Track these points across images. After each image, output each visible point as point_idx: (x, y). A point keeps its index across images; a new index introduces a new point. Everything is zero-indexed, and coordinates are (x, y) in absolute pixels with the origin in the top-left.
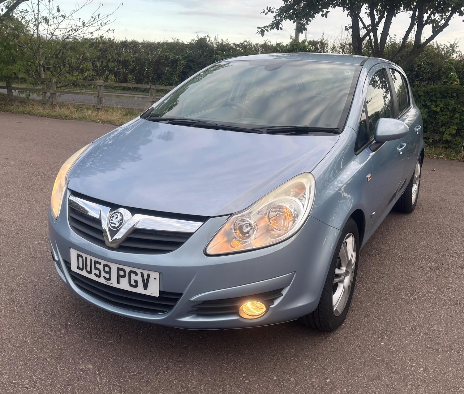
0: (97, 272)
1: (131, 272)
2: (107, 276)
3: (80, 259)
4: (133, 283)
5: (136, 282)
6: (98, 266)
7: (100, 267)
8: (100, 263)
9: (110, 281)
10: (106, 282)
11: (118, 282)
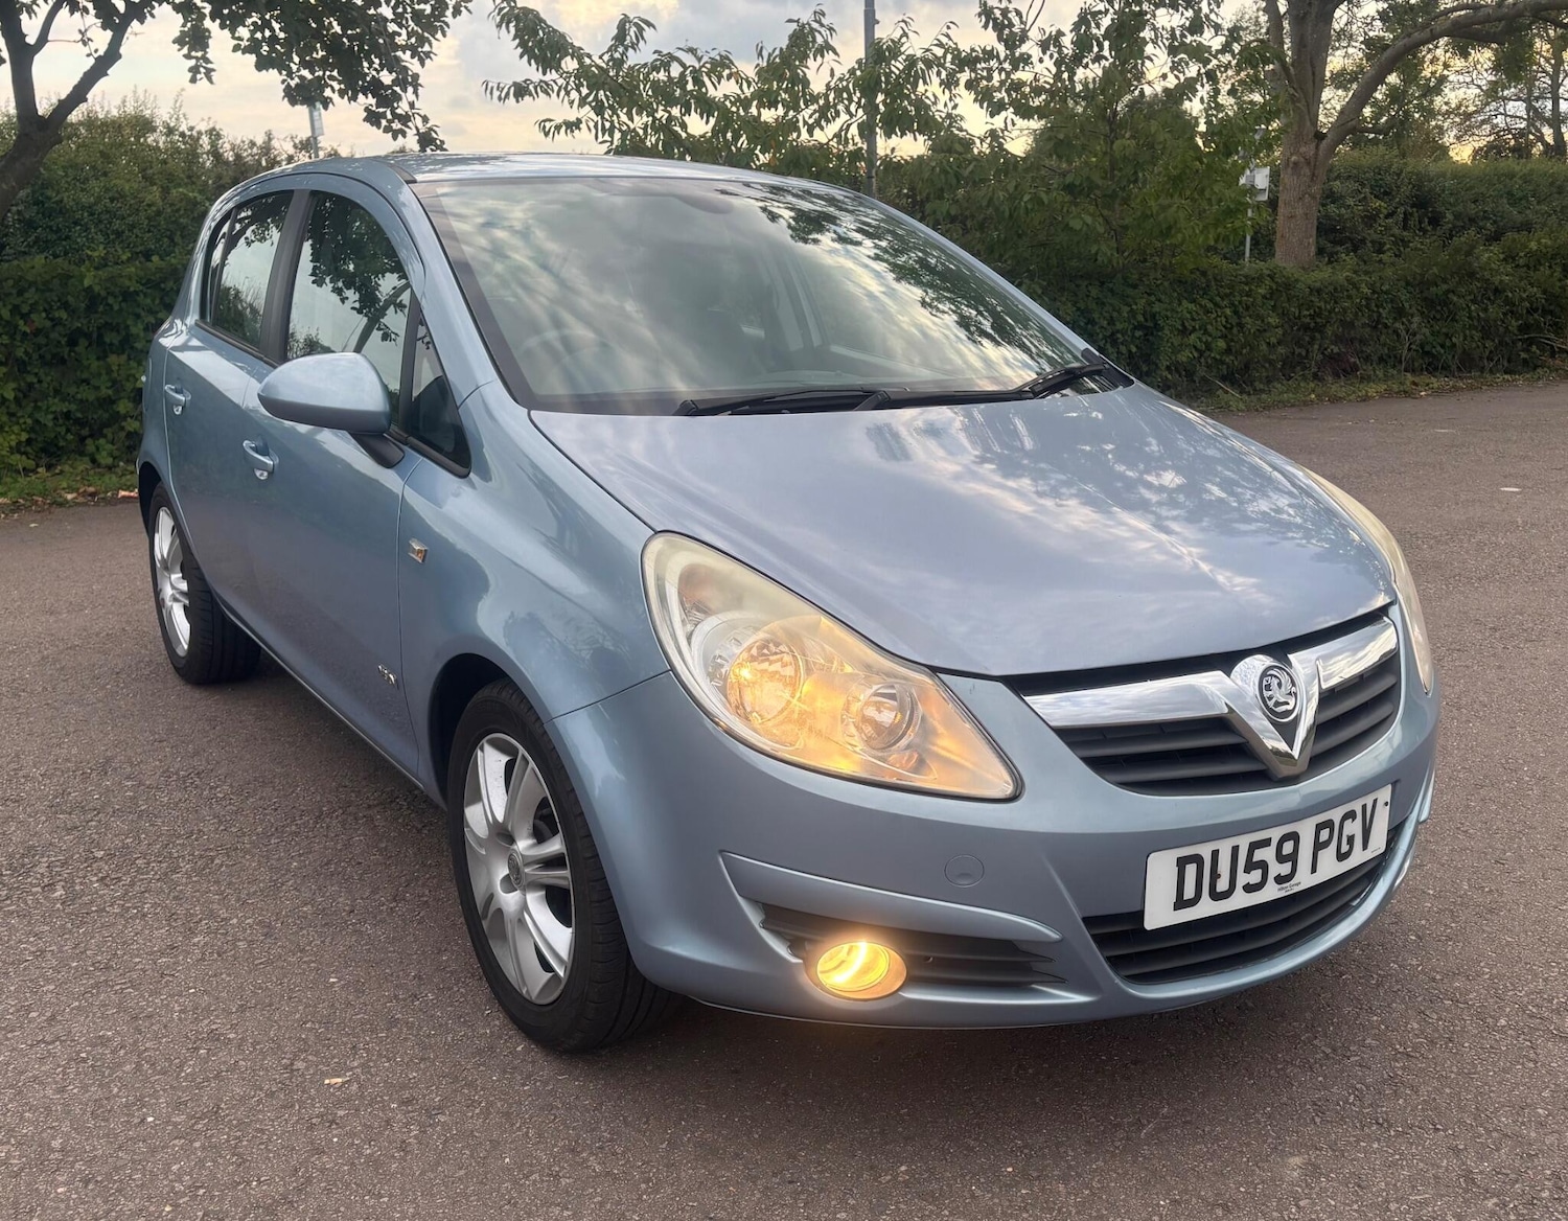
0: (1255, 876)
1: (1345, 817)
2: (1285, 869)
3: (1191, 870)
4: (1345, 848)
5: (1351, 839)
6: (1259, 855)
7: (1267, 854)
8: (1266, 843)
9: (1292, 882)
10: (1283, 888)
11: (1314, 870)
